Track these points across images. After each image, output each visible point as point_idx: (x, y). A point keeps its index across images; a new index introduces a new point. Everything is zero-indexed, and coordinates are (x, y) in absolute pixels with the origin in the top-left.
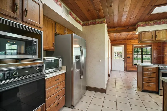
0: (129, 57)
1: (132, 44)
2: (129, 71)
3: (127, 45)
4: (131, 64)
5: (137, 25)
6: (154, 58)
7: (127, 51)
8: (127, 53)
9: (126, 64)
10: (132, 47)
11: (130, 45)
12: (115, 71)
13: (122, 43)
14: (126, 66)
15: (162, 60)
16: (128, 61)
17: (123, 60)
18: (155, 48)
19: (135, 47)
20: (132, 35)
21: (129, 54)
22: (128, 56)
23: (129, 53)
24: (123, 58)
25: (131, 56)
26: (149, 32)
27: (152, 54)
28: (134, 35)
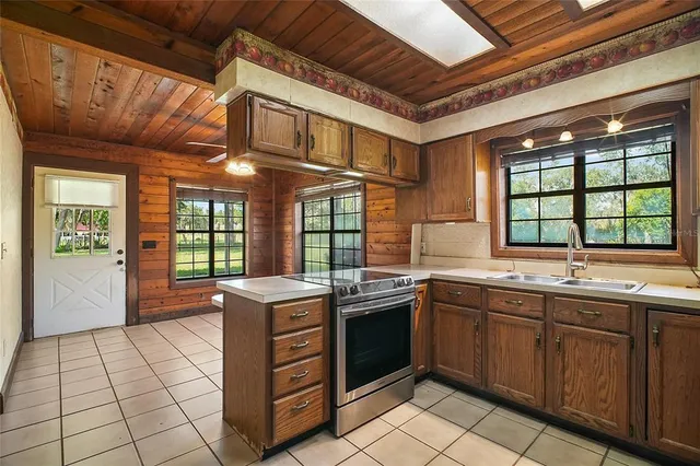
0: (151, 245)
1: (166, 172)
2: (154, 319)
3: (141, 178)
4: (164, 282)
5: (227, 44)
6: (253, 247)
7: (142, 209)
8: (143, 219)
9: (134, 281)
10: (167, 191)
11: (155, 179)
12: (59, 337)
13: (111, 159)
14: (134, 292)
15: (277, 254)
16: (144, 266)
17: (120, 262)
18: (257, 205)
19: (182, 192)
20: (177, 121)
21: (153, 228)
22: (144, 237)
23: (154, 220)
24: (120, 252)
25: (160, 237)
26: (284, 108)
27: (247, 229)
28: (185, 126)
